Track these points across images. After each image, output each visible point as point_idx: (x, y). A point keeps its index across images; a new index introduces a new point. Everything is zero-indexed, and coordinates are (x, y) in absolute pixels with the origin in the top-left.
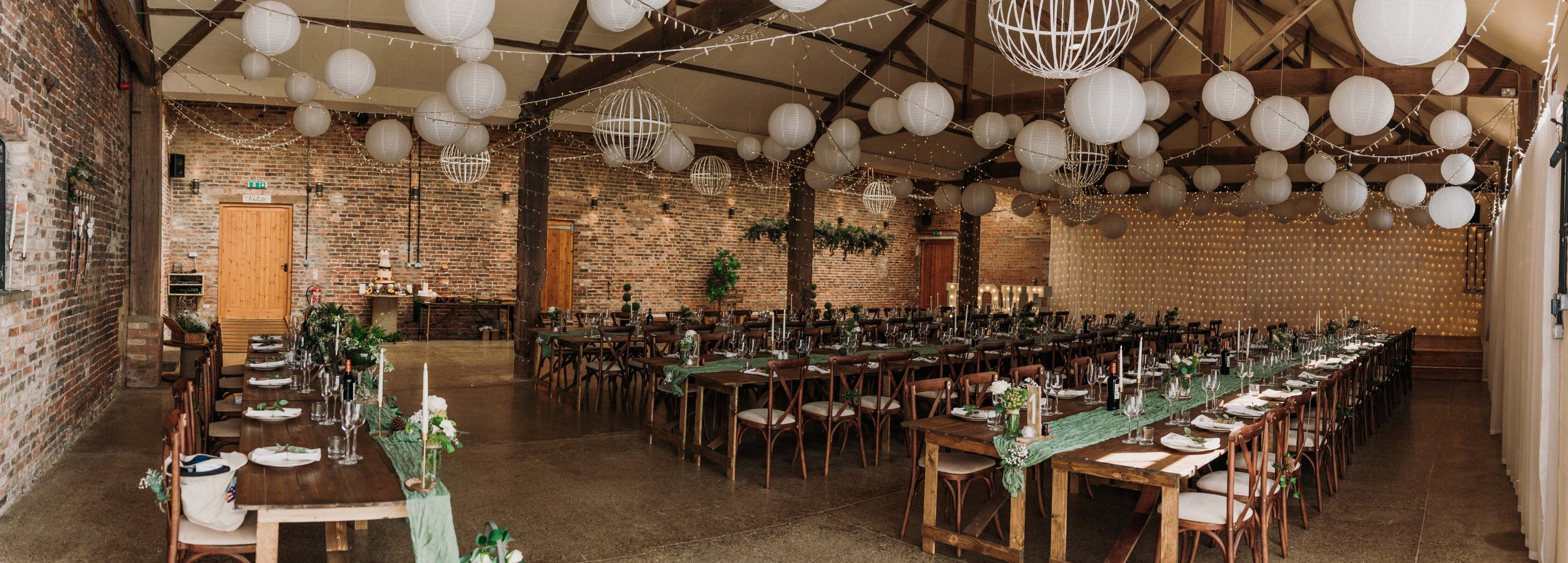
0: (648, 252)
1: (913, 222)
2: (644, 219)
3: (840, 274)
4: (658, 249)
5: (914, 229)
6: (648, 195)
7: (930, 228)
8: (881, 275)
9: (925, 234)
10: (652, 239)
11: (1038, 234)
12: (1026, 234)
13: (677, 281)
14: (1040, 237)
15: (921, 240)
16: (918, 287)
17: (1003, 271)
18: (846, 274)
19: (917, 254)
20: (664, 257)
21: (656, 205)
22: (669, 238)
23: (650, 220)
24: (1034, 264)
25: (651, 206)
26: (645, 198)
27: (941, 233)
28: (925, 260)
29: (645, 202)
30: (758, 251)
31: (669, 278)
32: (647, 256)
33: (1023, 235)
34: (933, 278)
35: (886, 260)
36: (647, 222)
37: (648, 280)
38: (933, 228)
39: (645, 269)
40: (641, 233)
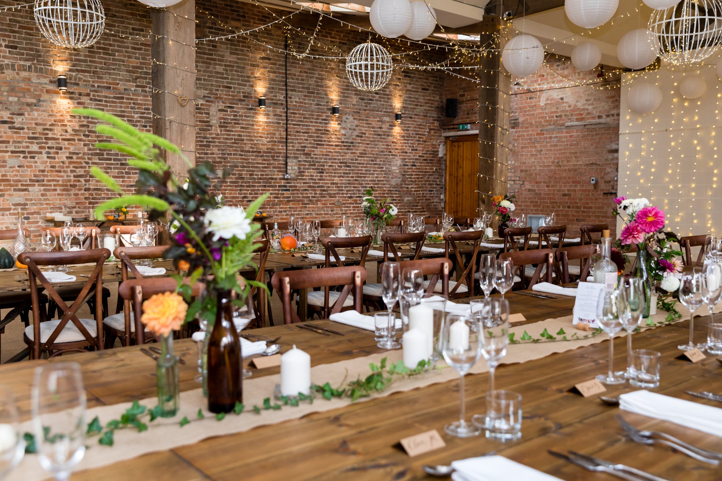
0: (35, 148)
1: (435, 115)
2: (23, 100)
3: (336, 180)
4: (50, 143)
5: (436, 124)
6: (28, 64)
7: (456, 121)
8: (393, 182)
9: (449, 129)
10: (39, 129)
11: (600, 117)
12: (582, 119)
13: (86, 190)
14: (602, 121)
15: (447, 138)
16: (442, 197)
17: (551, 171)
18: (344, 180)
19: (440, 155)
20: (63, 156)
21: (46, 81)
22: (69, 130)
23: (34, 101)
24: (593, 159)
25: (34, 80)
26: (22, 68)
27: (469, 126)
28: (451, 161)
29: (24, 74)
30: (215, 150)
31: (74, 186)
32: (32, 155)
33: (577, 120)
34: (460, 185)
35: (399, 162)
36: (28, 105)
37: (36, 190)
38: (460, 121)
39: (29, 173)
40: (18, 120)
